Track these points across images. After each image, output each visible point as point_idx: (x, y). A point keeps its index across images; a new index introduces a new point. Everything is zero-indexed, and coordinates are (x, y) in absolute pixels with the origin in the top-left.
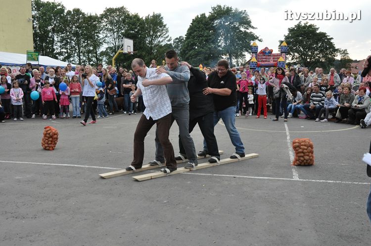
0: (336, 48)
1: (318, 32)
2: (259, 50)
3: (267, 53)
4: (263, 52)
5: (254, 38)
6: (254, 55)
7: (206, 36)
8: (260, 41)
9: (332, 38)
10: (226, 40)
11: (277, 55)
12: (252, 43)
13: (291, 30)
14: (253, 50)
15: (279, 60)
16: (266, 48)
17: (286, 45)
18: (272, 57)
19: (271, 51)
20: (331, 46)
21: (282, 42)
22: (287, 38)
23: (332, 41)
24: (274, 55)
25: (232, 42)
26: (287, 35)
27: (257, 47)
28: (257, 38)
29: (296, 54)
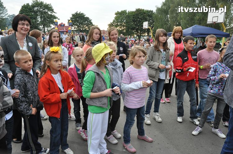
0: (93, 24)
1: (85, 16)
2: (58, 24)
3: (62, 25)
4: (61, 25)
5: (55, 18)
6: (56, 26)
7: (31, 16)
8: (58, 19)
9: (91, 20)
10: (41, 18)
11: (67, 27)
12: (55, 20)
13: (73, 15)
14: (56, 24)
15: (68, 29)
16: (62, 23)
17: (71, 22)
18: (65, 28)
19: (64, 25)
20: (91, 23)
21: (69, 20)
22: (71, 18)
23: (91, 21)
24: (66, 27)
25: (45, 19)
26: (71, 17)
27: (57, 22)
28: (57, 18)
29: (76, 26)
